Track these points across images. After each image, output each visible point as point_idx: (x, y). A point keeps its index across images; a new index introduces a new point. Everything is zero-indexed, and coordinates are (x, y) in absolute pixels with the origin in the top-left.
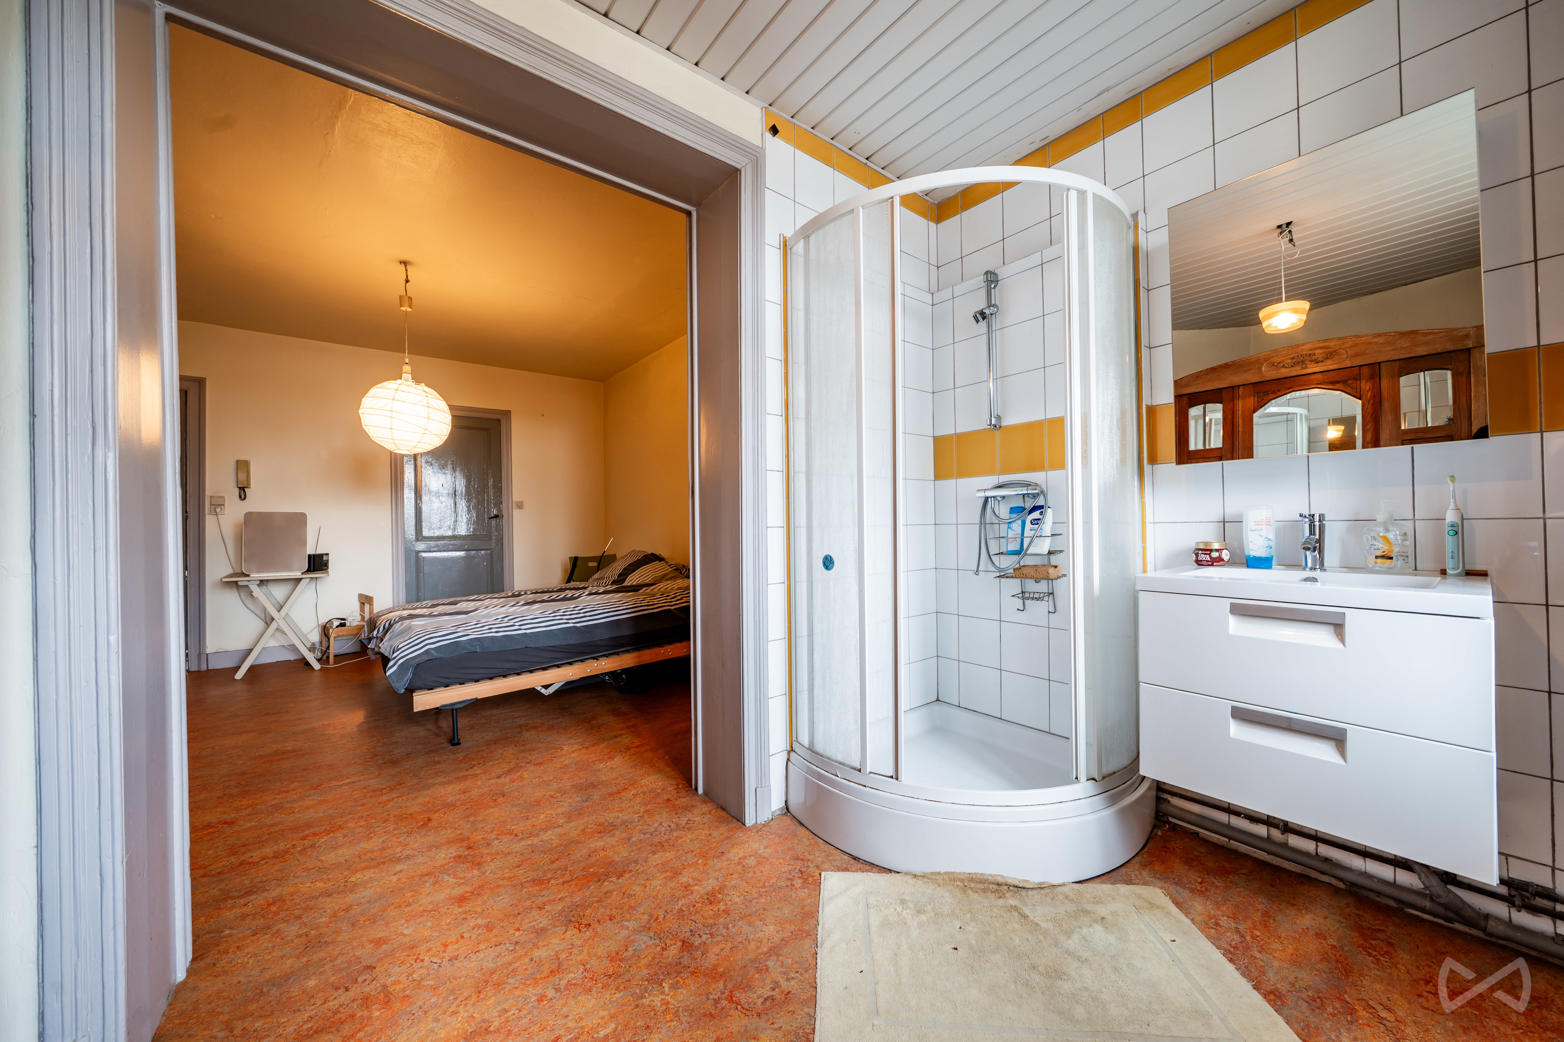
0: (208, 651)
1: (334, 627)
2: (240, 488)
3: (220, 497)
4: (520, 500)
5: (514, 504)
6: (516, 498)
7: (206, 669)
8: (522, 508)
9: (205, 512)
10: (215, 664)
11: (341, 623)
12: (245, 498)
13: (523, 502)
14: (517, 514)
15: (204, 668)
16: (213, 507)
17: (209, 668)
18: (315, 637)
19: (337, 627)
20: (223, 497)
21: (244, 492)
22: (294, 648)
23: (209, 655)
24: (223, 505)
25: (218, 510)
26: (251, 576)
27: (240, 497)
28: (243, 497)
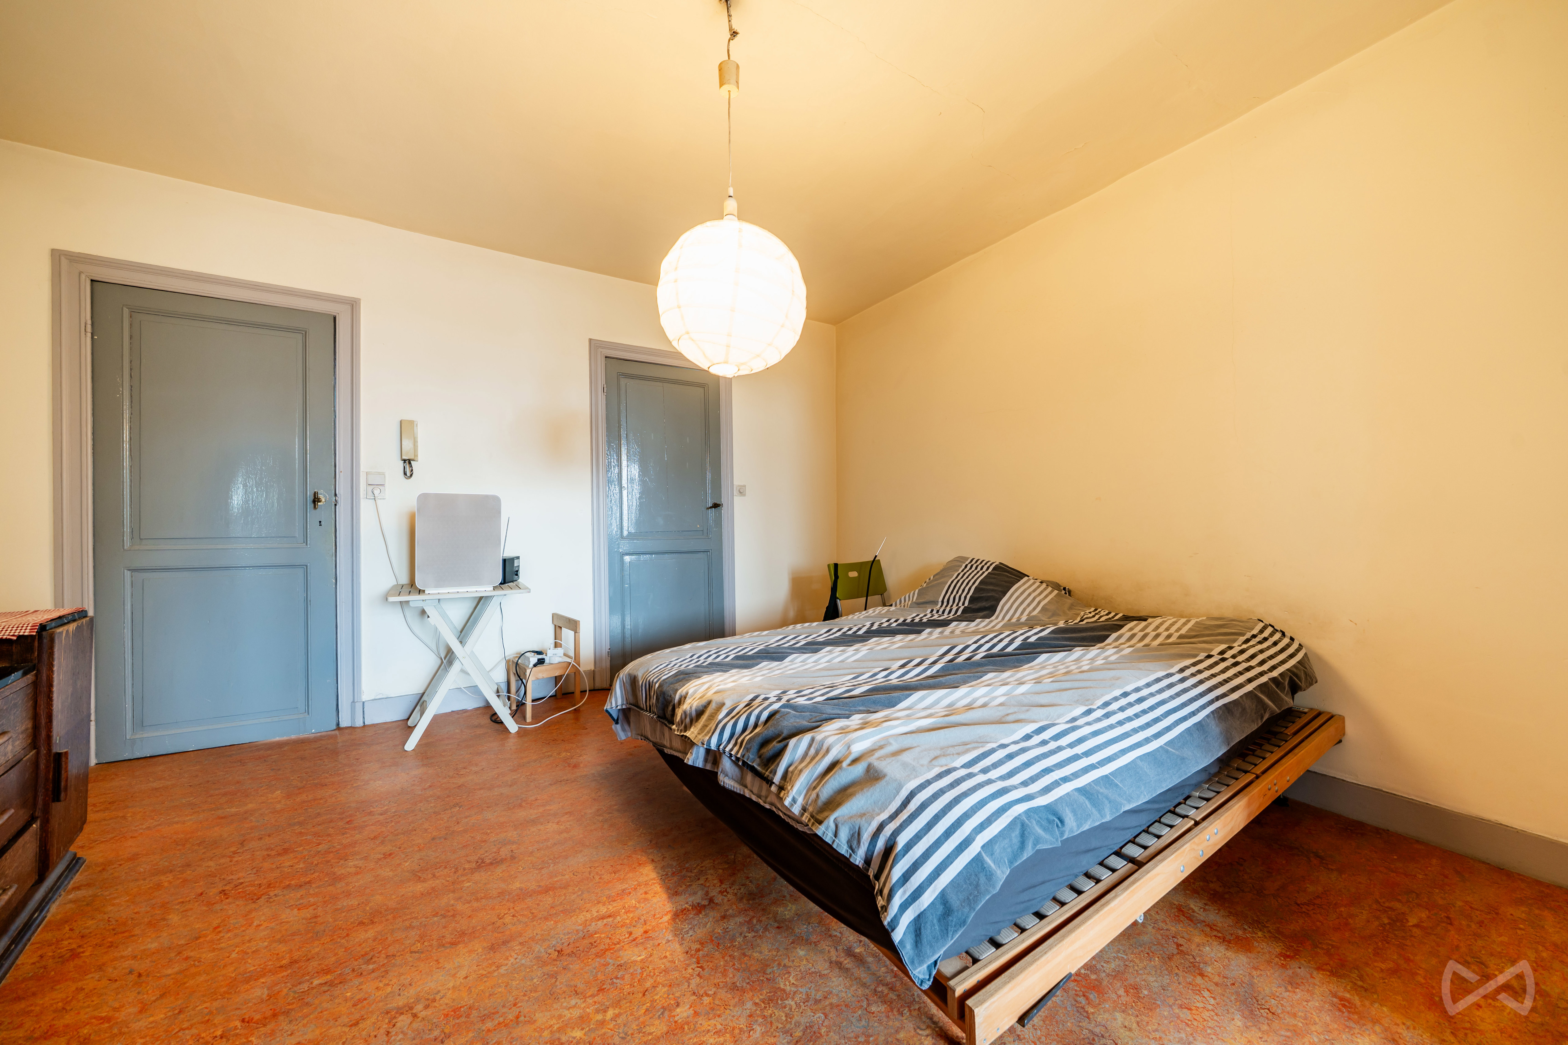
0: (365, 698)
1: (531, 665)
2: (405, 461)
3: (379, 473)
4: (742, 484)
5: (735, 489)
6: (736, 482)
7: (362, 725)
8: (744, 495)
9: (359, 495)
10: (375, 717)
11: (539, 660)
12: (411, 475)
13: (745, 486)
14: (737, 500)
15: (359, 723)
16: (370, 488)
17: (366, 723)
18: (500, 676)
19: (535, 666)
20: (383, 474)
21: (411, 466)
22: (475, 690)
23: (365, 704)
24: (383, 485)
25: (377, 492)
26: (427, 592)
27: (405, 474)
28: (408, 474)
